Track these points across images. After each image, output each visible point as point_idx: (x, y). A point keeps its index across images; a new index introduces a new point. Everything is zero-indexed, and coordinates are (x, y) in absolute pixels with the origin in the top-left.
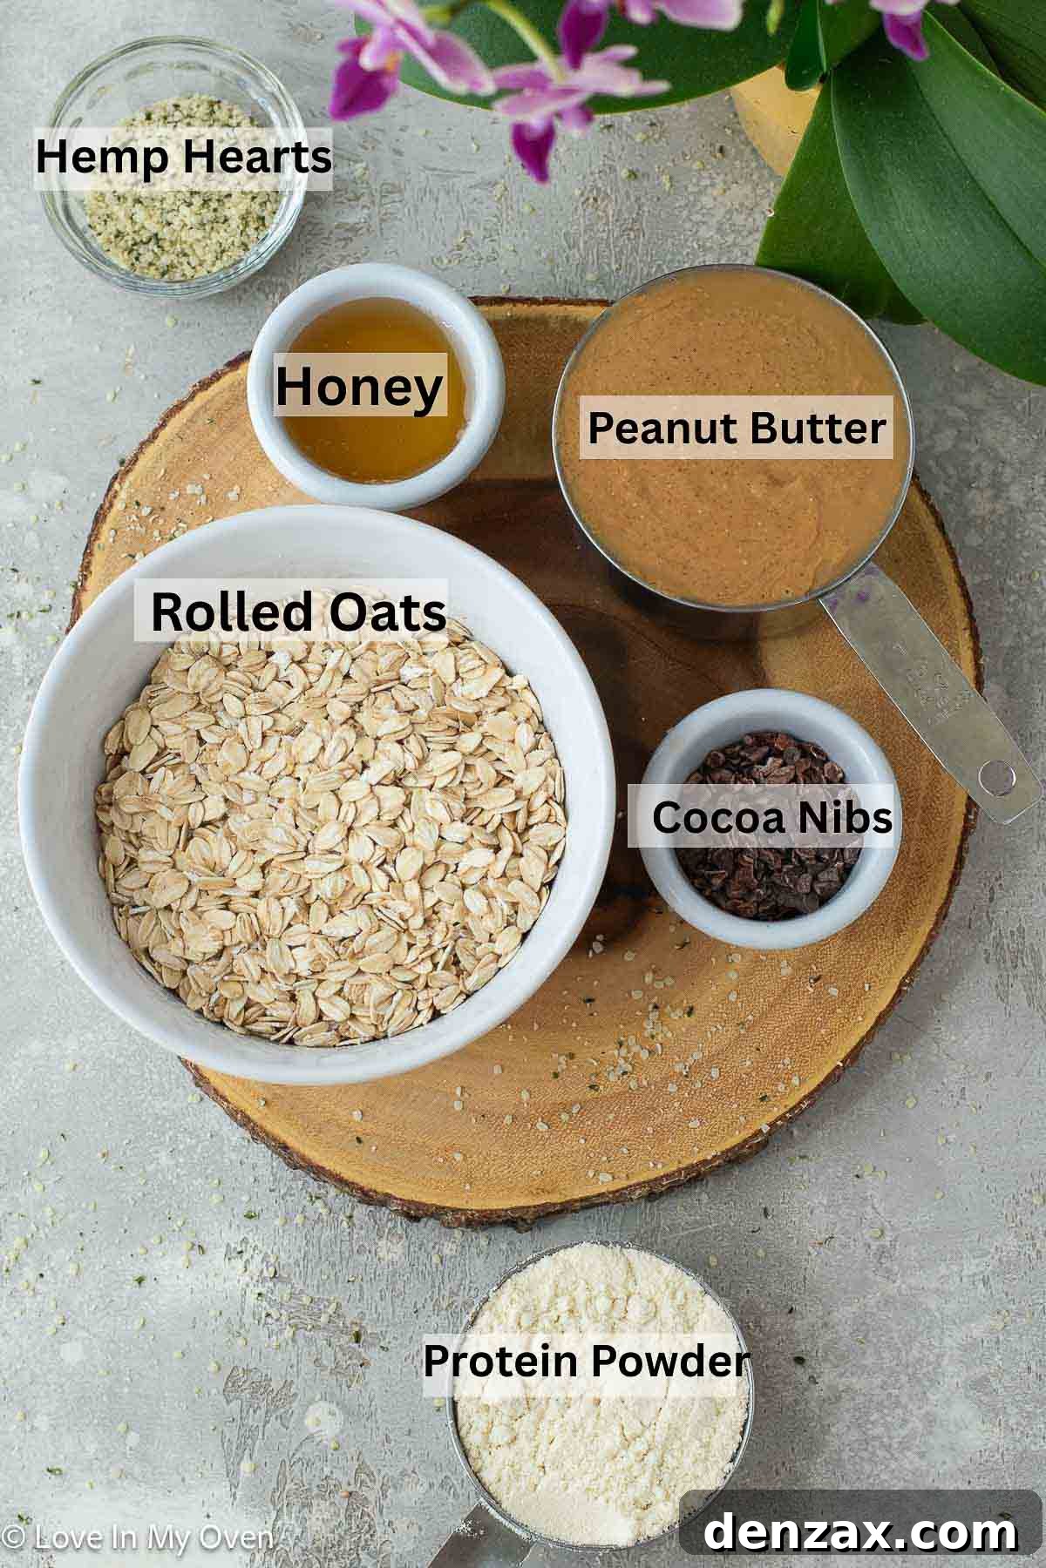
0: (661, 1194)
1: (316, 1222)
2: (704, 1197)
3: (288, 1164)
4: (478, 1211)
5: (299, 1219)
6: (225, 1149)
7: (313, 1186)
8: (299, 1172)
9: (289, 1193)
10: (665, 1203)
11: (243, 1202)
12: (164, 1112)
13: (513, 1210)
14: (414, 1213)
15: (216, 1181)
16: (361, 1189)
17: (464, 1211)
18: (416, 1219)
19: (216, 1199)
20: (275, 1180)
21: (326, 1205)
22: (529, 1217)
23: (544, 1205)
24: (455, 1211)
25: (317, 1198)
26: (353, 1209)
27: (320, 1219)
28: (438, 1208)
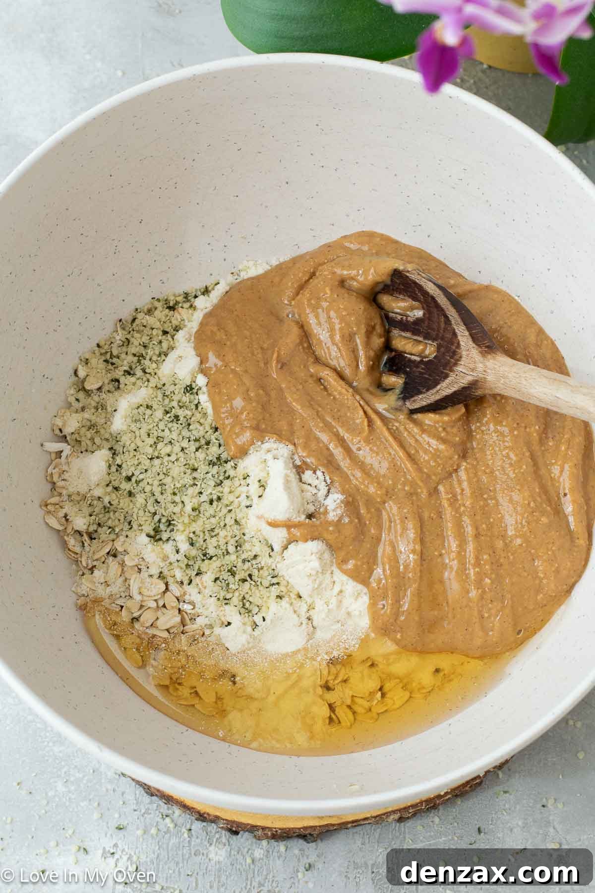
0: (408, 818)
1: (166, 833)
2: (437, 820)
3: (147, 793)
4: (280, 829)
5: (153, 831)
6: (103, 781)
7: (164, 808)
8: (154, 798)
9: (147, 812)
10: (409, 824)
11: (115, 819)
12: (61, 755)
13: (305, 828)
14: (234, 829)
15: (96, 804)
16: (199, 812)
17: (270, 829)
18: (236, 833)
19: (96, 816)
20: (137, 803)
21: (173, 821)
22: (315, 833)
23: (327, 825)
24: (264, 828)
25: (167, 816)
26: (191, 825)
27: (168, 831)
28: (253, 826)
